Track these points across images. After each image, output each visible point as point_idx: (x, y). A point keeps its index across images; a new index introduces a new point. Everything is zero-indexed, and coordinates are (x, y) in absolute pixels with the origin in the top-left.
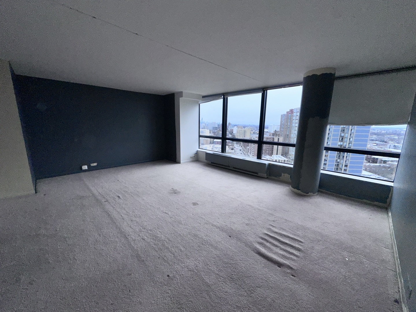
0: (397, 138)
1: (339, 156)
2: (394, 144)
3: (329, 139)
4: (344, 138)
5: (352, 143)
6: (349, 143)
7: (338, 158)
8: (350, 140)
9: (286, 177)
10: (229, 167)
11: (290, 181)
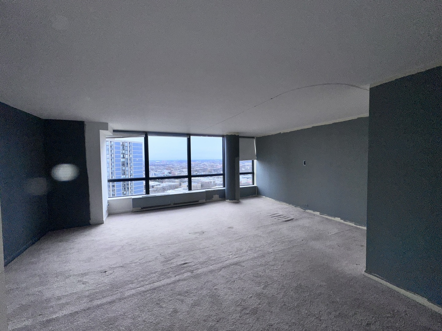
0: (154, 168)
1: (125, 188)
2: (154, 173)
3: (113, 173)
4: (125, 171)
5: (132, 175)
6: (130, 175)
7: (125, 191)
8: (130, 172)
9: (216, 197)
10: (170, 205)
11: (219, 199)
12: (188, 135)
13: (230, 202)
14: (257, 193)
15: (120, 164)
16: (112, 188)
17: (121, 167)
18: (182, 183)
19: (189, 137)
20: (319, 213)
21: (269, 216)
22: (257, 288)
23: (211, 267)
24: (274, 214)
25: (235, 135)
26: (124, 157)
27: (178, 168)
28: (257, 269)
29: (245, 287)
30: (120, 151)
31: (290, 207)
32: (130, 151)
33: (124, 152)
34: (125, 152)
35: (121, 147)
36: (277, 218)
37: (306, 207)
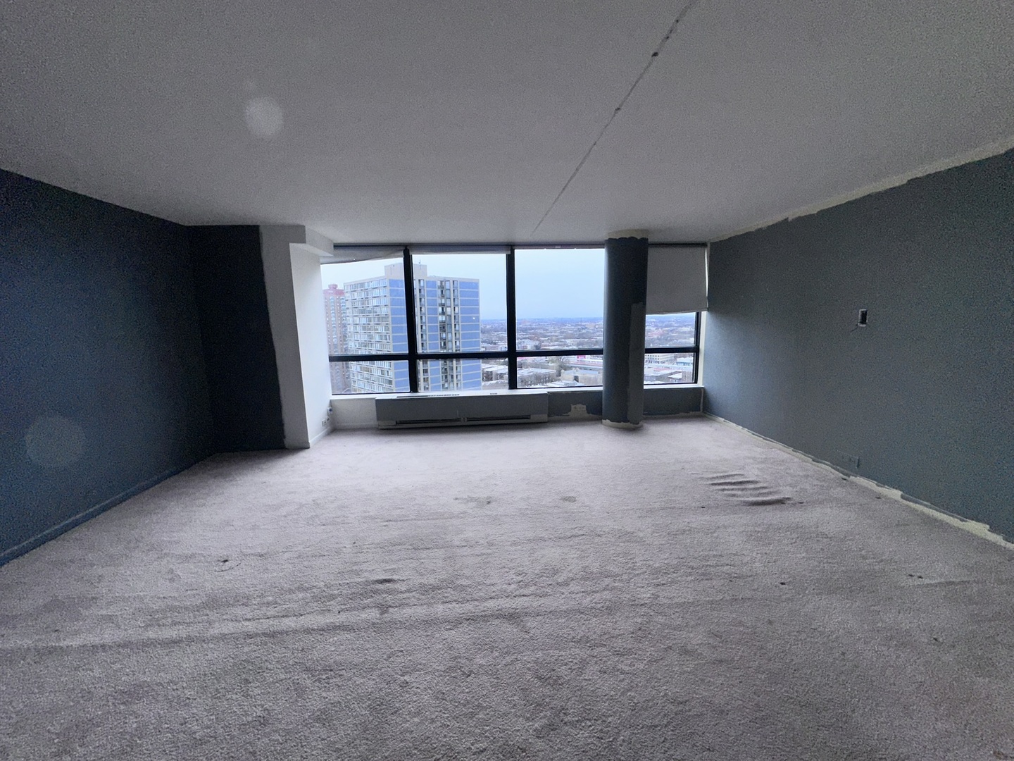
4: (447, 340)
8: (456, 343)
9: (580, 409)
10: (458, 420)
11: (587, 415)
12: (509, 248)
13: (611, 427)
14: (704, 410)
15: (437, 326)
16: (424, 375)
17: (439, 333)
18: (563, 371)
19: (509, 253)
20: (900, 493)
21: (708, 479)
22: (520, 724)
23: (441, 607)
24: (728, 476)
25: (632, 238)
26: (443, 313)
27: (556, 336)
28: (562, 653)
29: (486, 708)
30: (436, 300)
31: (796, 460)
32: (454, 299)
33: (443, 301)
34: (446, 301)
35: (439, 292)
36: (728, 490)
37: (852, 465)
